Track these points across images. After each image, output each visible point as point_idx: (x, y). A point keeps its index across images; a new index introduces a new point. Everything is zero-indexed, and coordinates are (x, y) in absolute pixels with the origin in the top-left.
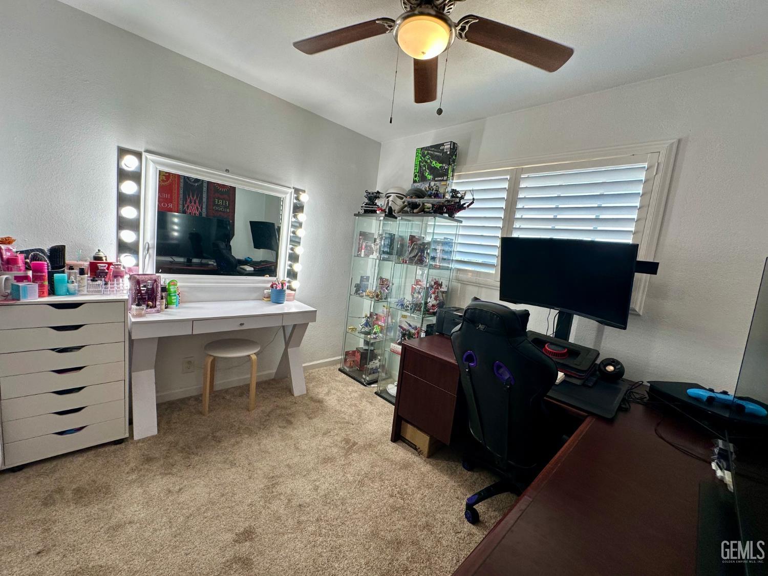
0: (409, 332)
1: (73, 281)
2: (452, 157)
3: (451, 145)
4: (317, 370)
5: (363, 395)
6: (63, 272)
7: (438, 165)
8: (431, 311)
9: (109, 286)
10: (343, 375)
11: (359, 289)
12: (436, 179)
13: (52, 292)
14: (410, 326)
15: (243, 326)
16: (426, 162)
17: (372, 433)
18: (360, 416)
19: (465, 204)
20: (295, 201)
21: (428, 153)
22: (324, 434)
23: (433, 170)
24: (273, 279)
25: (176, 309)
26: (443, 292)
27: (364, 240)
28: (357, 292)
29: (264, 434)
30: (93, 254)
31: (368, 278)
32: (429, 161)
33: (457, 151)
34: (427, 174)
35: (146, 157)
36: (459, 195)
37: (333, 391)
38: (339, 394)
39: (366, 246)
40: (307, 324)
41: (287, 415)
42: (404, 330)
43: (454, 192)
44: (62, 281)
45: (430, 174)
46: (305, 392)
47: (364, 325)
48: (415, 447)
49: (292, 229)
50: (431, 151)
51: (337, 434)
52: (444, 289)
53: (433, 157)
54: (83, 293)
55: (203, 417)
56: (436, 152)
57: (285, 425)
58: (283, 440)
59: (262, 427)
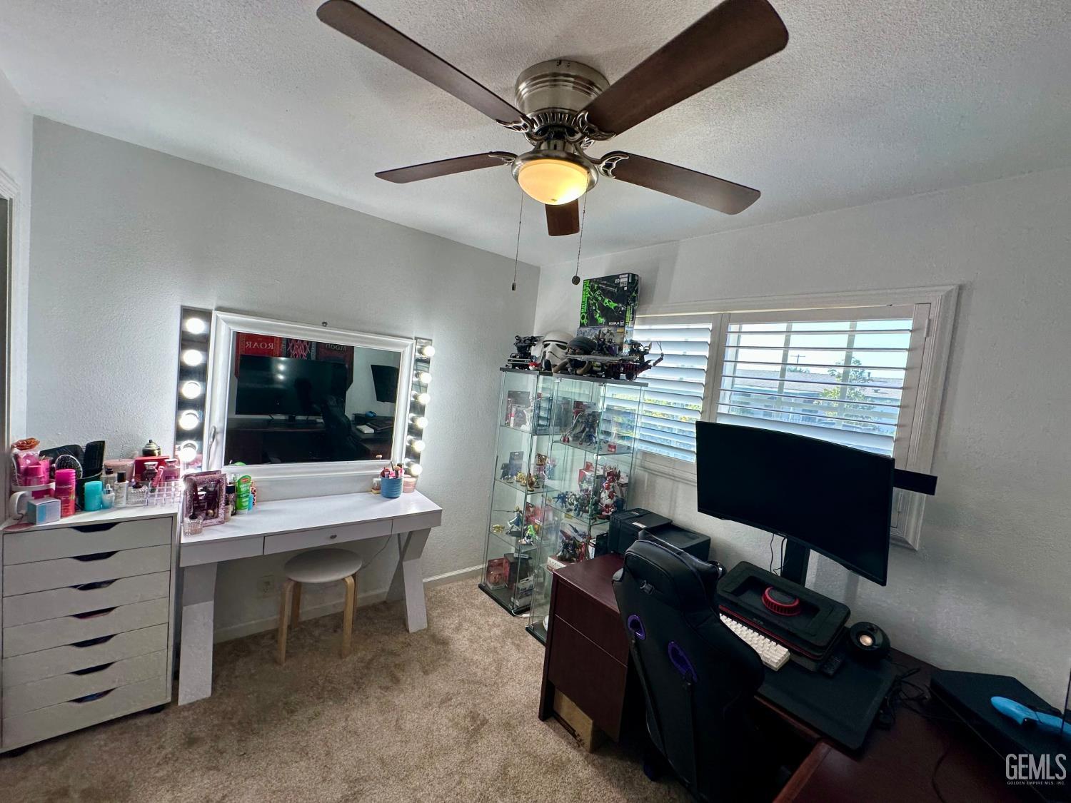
0: (574, 542)
1: (109, 491)
2: (631, 294)
3: (628, 277)
4: (448, 586)
5: (507, 633)
6: (98, 479)
7: (613, 305)
8: (604, 513)
9: (157, 492)
10: (485, 596)
11: (508, 471)
12: (610, 324)
13: (81, 507)
14: (576, 531)
15: (335, 539)
16: (597, 300)
17: (513, 703)
18: (499, 670)
19: (649, 361)
20: (417, 354)
21: (599, 288)
22: (443, 702)
23: (606, 312)
24: (386, 462)
25: (249, 514)
26: (622, 485)
27: (516, 402)
28: (504, 475)
29: (356, 701)
30: (143, 446)
31: (521, 455)
32: (600, 298)
33: (639, 285)
34: (598, 315)
35: (217, 316)
36: (641, 349)
37: (466, 625)
38: (473, 629)
39: (517, 412)
40: (430, 529)
41: (395, 666)
42: (568, 537)
43: (635, 345)
44: (95, 492)
45: (602, 316)
46: (425, 626)
47: (514, 523)
48: (572, 731)
49: (414, 392)
50: (603, 284)
51: (460, 704)
52: (624, 480)
53: (606, 293)
54: (120, 506)
55: (278, 668)
56: (610, 286)
57: (390, 684)
58: (382, 712)
59: (355, 687)
